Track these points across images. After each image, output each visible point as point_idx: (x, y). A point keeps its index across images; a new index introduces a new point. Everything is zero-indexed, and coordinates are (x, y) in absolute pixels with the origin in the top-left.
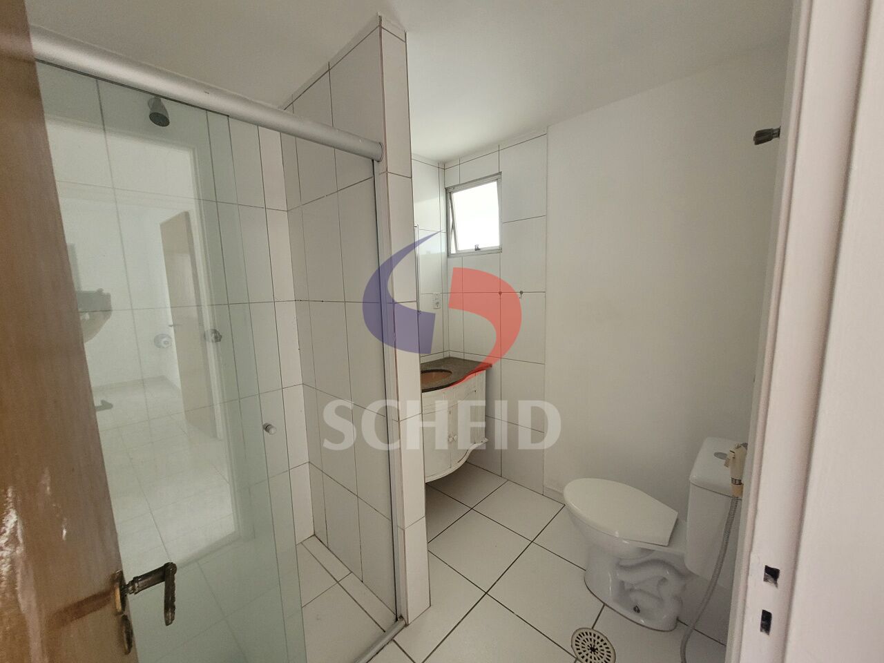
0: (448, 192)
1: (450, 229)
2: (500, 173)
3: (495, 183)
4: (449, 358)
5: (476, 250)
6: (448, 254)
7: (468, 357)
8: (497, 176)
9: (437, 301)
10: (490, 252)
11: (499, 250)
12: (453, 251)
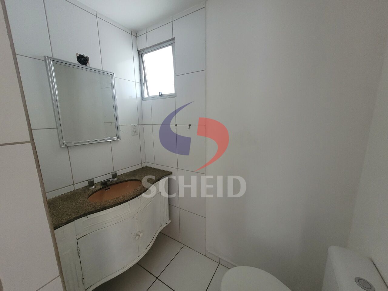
0: (140, 54)
1: (143, 81)
2: (173, 39)
3: (170, 47)
4: (146, 167)
5: (160, 95)
6: (142, 98)
7: (157, 167)
8: (171, 42)
9: (135, 130)
10: (169, 96)
11: (175, 96)
12: (146, 96)
